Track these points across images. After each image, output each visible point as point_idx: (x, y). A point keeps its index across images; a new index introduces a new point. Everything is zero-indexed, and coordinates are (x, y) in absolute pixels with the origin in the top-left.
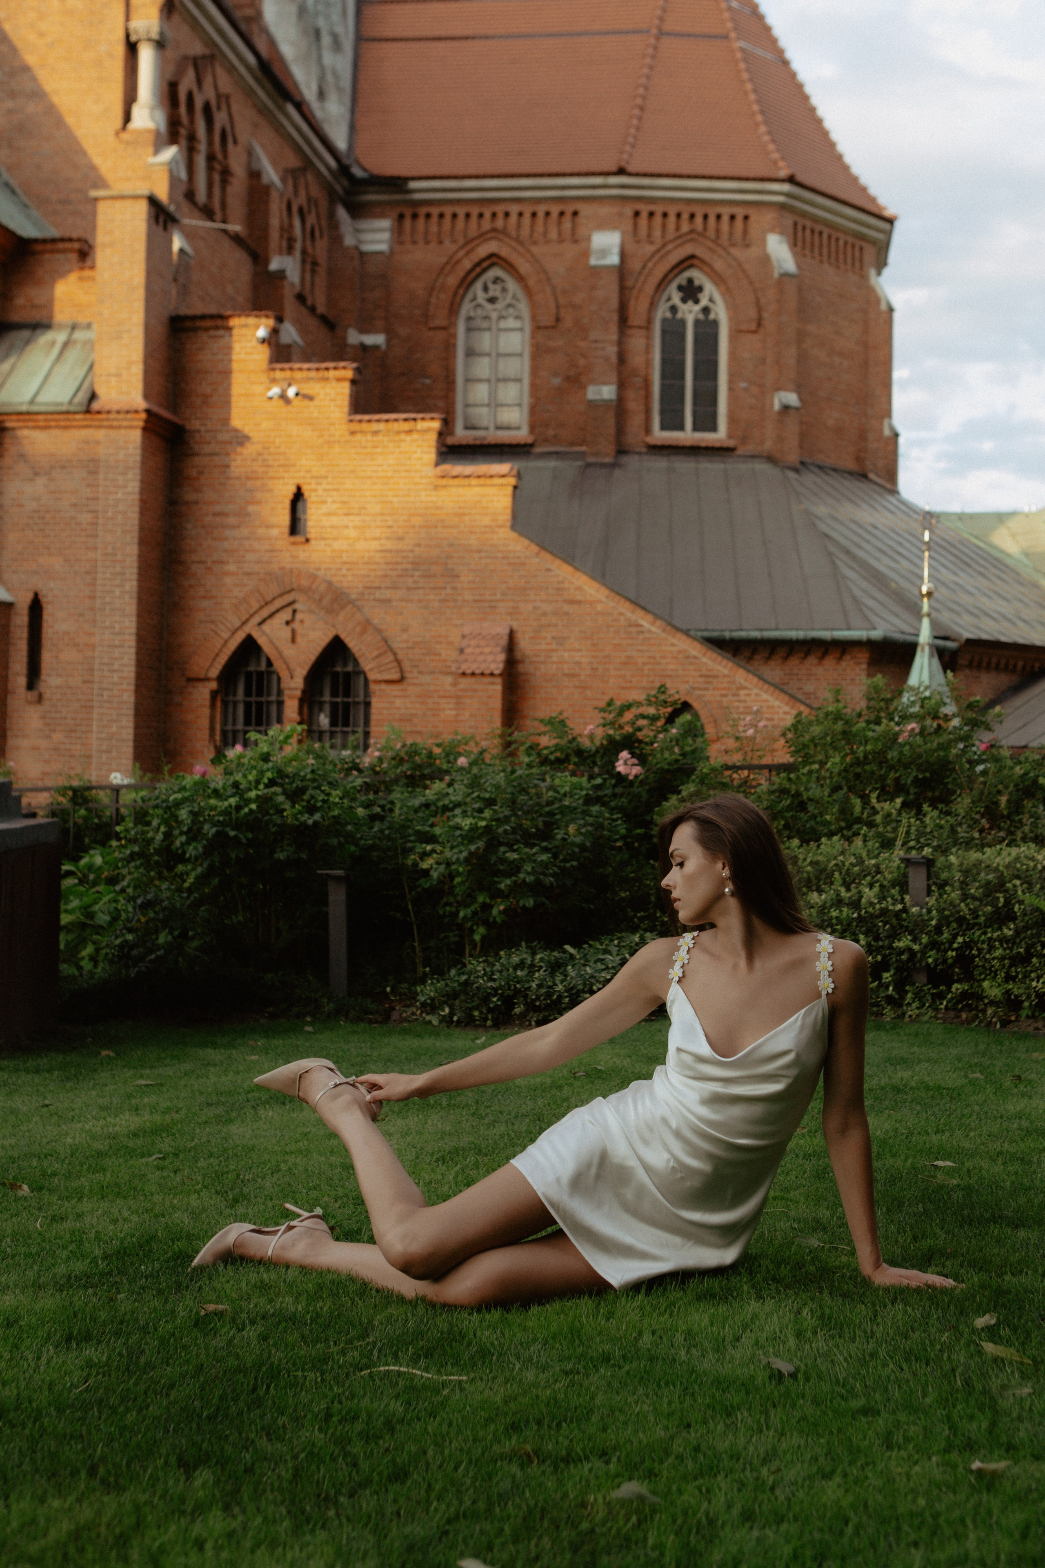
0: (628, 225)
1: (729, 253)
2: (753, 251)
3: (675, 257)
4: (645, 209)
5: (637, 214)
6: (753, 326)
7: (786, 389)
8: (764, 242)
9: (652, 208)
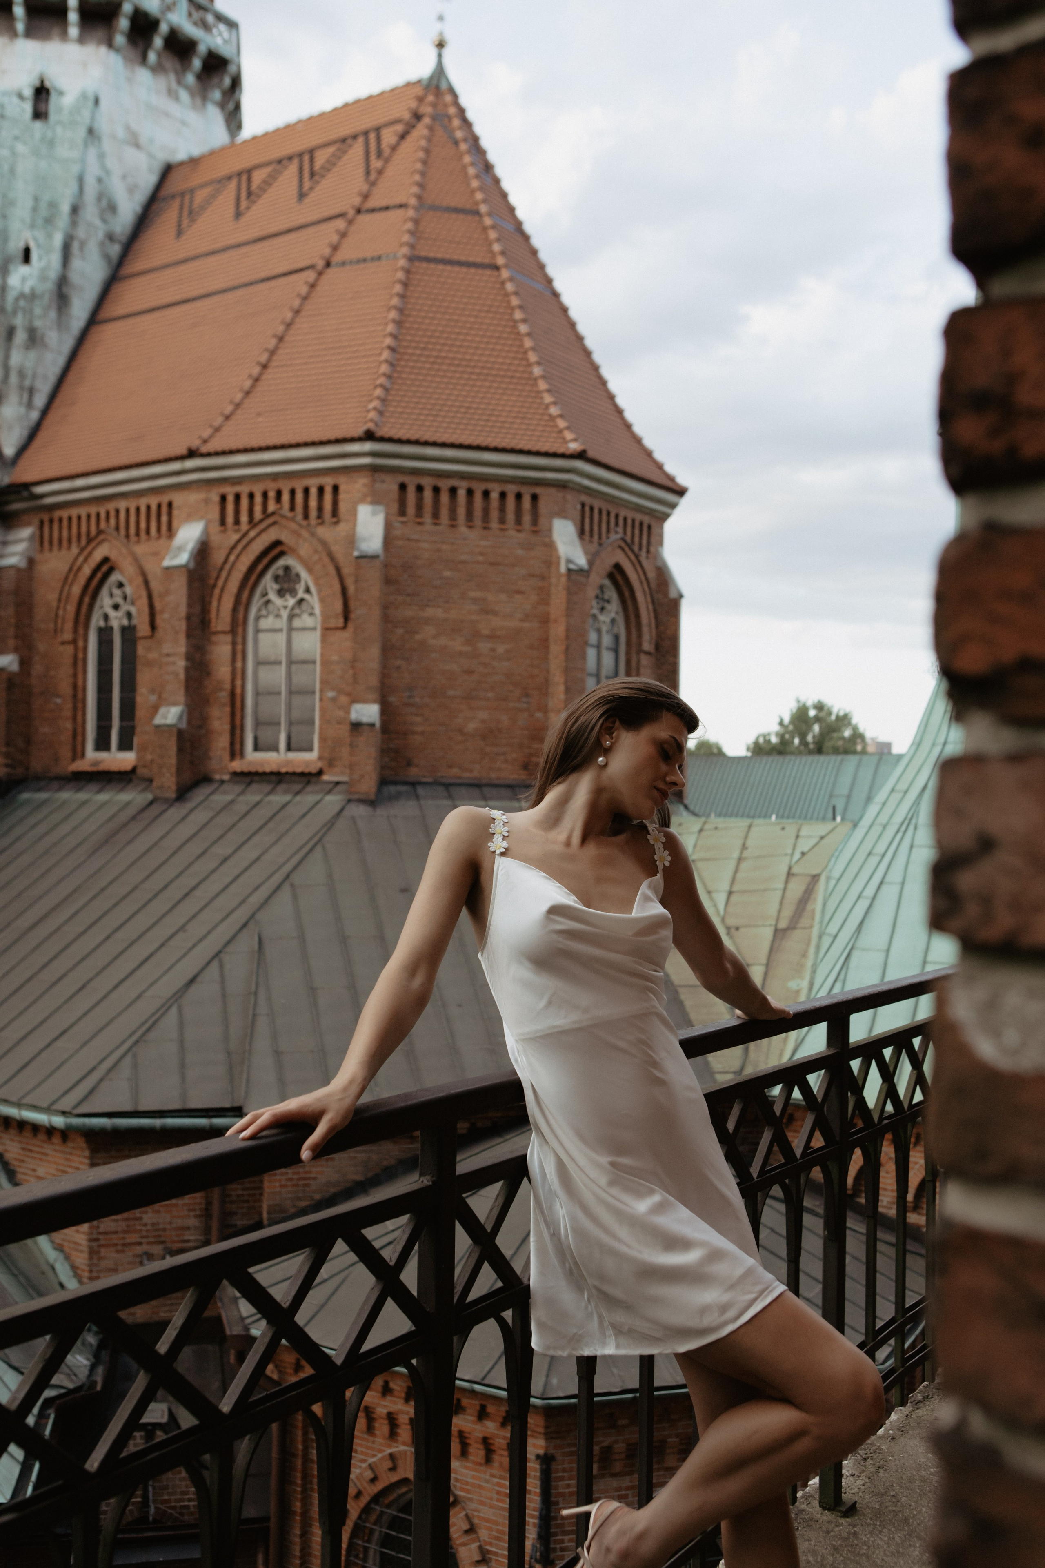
0: (214, 513)
1: (313, 534)
2: (342, 528)
3: (258, 547)
4: (230, 491)
5: (223, 498)
6: (340, 622)
7: (364, 701)
8: (354, 513)
9: (238, 489)
